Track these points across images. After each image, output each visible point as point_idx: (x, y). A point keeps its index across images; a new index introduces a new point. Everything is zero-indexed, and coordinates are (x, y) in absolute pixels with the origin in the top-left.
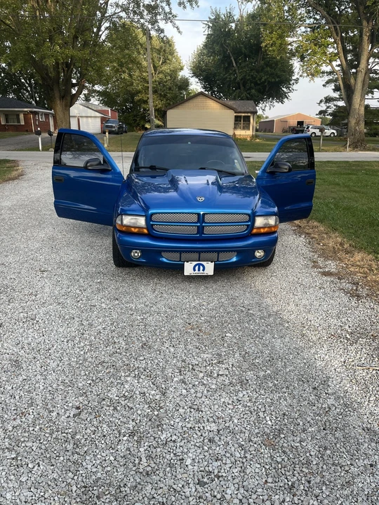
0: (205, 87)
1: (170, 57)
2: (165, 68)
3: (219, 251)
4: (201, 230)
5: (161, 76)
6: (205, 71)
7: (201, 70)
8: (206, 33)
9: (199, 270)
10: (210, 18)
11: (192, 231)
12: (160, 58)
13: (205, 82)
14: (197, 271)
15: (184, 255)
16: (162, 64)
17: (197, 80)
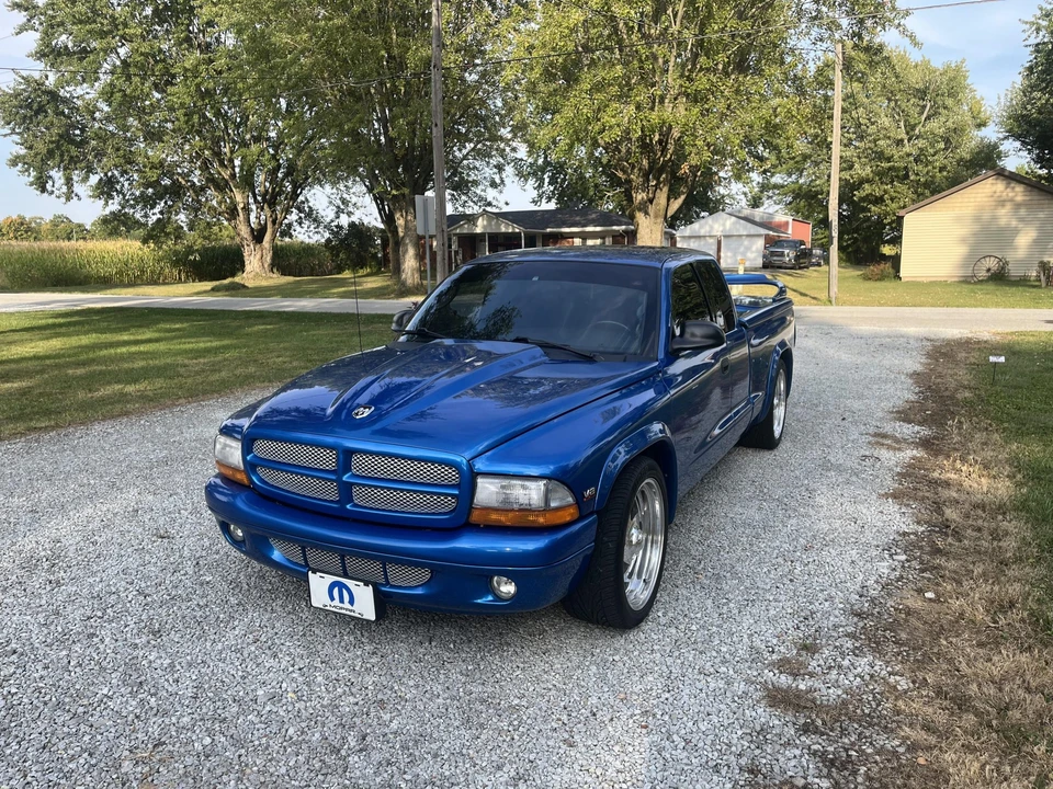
0: (1039, 160)
1: (950, 102)
2: (935, 126)
3: (386, 557)
4: (346, 490)
5: (921, 143)
6: (1038, 123)
7: (1029, 123)
8: (1033, 41)
9: (342, 601)
10: (1041, 9)
11: (327, 492)
12: (924, 107)
13: (1042, 149)
14: (337, 602)
15: (311, 554)
16: (928, 118)
17: (1018, 144)
